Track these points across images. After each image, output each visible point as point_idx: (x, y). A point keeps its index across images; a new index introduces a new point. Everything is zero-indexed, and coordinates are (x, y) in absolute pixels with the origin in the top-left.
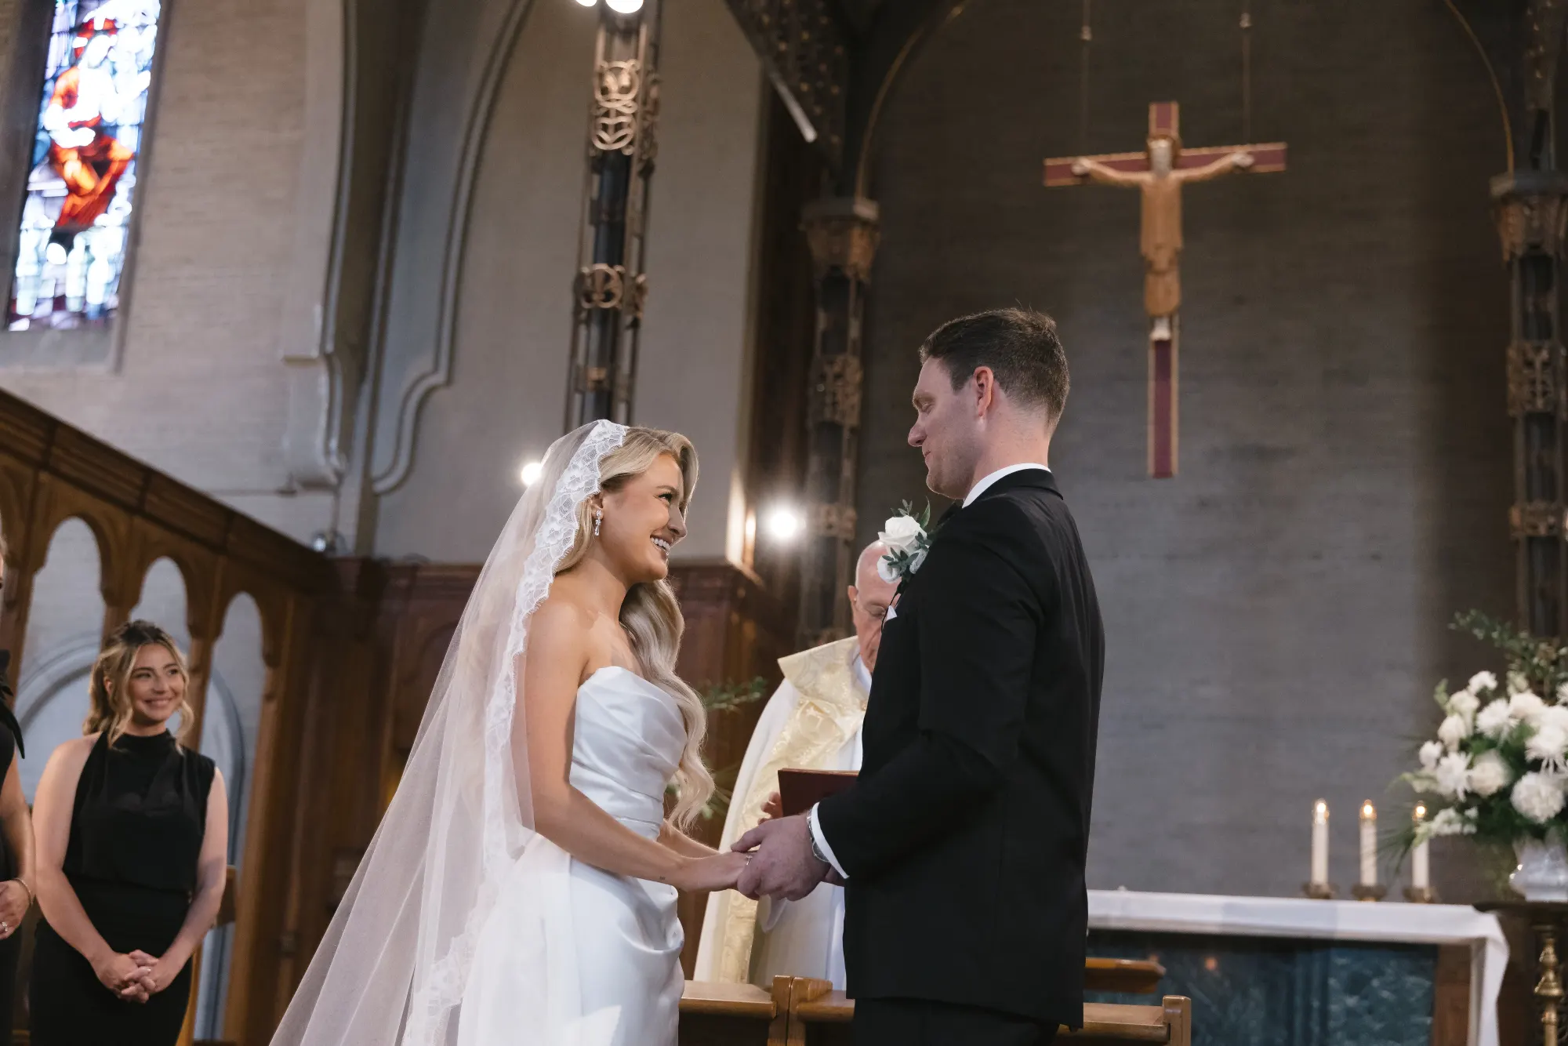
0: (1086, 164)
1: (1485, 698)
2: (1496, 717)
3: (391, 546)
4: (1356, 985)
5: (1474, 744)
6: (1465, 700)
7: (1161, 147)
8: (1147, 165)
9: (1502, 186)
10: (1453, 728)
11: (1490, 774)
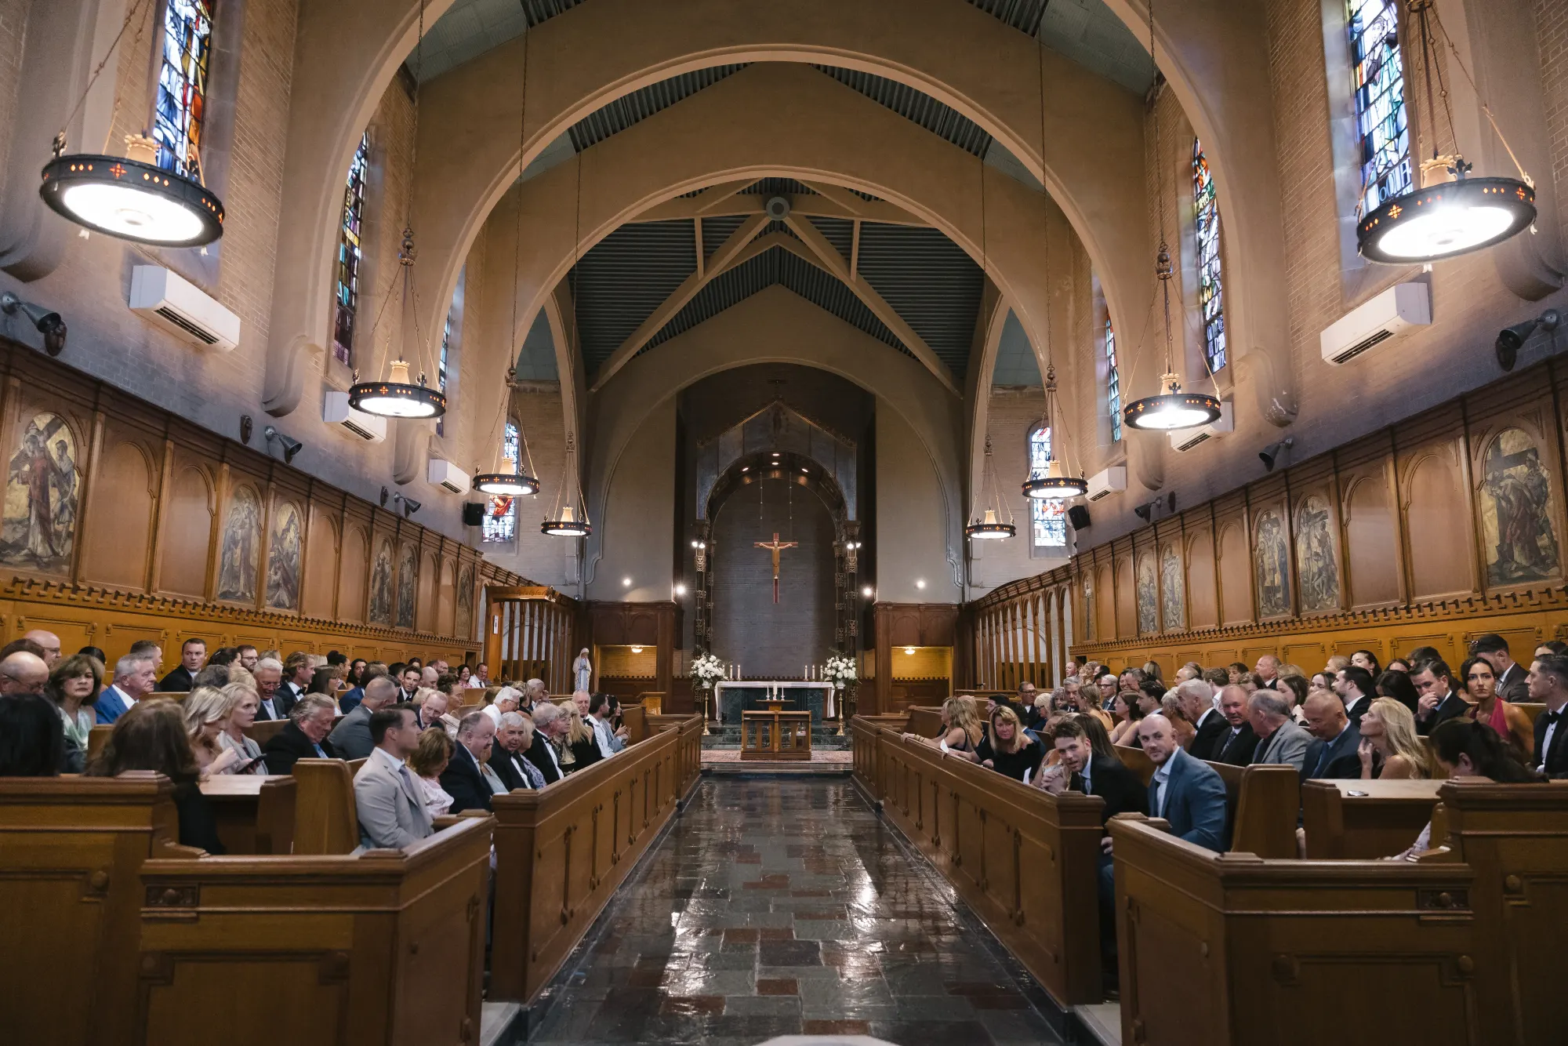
0: (761, 544)
1: (833, 661)
2: (834, 665)
3: (589, 598)
4: (812, 695)
5: (831, 668)
6: (830, 661)
7: (776, 543)
8: (773, 545)
9: (835, 543)
10: (829, 666)
11: (834, 672)
